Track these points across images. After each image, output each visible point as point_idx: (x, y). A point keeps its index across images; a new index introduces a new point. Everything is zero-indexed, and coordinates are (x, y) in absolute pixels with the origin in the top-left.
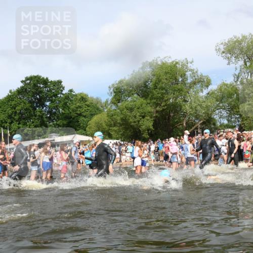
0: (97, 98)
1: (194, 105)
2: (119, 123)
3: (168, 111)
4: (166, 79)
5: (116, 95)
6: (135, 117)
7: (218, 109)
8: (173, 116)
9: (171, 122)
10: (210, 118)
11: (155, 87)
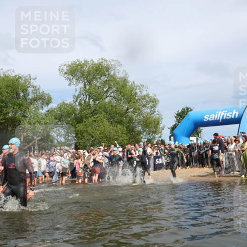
1: (33, 121)
3: (6, 125)
4: (7, 92)
8: (11, 130)
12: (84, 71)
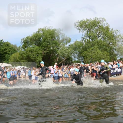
0: (15, 45)
1: (62, 51)
2: (25, 58)
3: (50, 53)
4: (50, 38)
5: (24, 44)
6: (33, 55)
7: (73, 53)
8: (52, 56)
9: (51, 59)
10: (69, 57)
11: (44, 41)
12: (86, 25)
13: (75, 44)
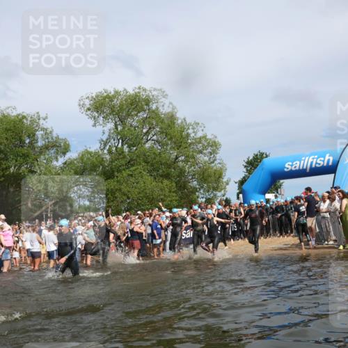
3: (6, 184)
4: (6, 138)
8: (14, 192)
9: (10, 201)
12: (114, 106)
13: (82, 158)
